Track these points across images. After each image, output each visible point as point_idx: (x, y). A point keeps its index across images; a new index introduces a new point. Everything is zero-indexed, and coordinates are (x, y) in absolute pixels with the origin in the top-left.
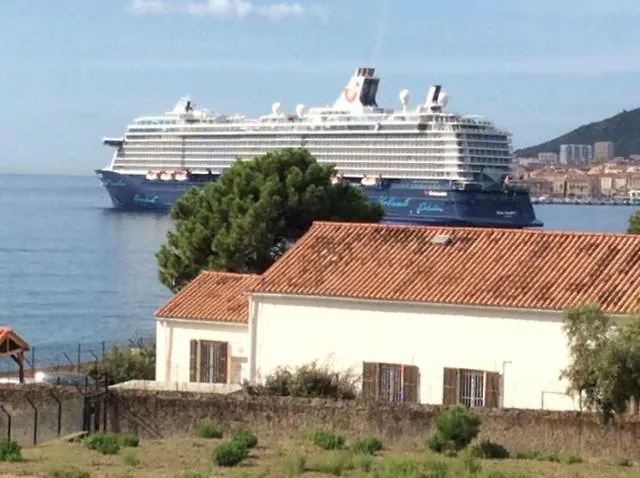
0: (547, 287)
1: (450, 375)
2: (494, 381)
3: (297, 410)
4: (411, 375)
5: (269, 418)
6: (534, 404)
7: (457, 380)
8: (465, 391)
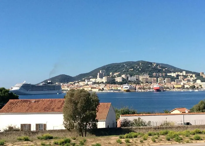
0: (53, 108)
1: (37, 125)
2: (45, 125)
3: (11, 134)
4: (30, 125)
5: (5, 136)
6: (52, 129)
7: (38, 126)
8: (40, 127)
